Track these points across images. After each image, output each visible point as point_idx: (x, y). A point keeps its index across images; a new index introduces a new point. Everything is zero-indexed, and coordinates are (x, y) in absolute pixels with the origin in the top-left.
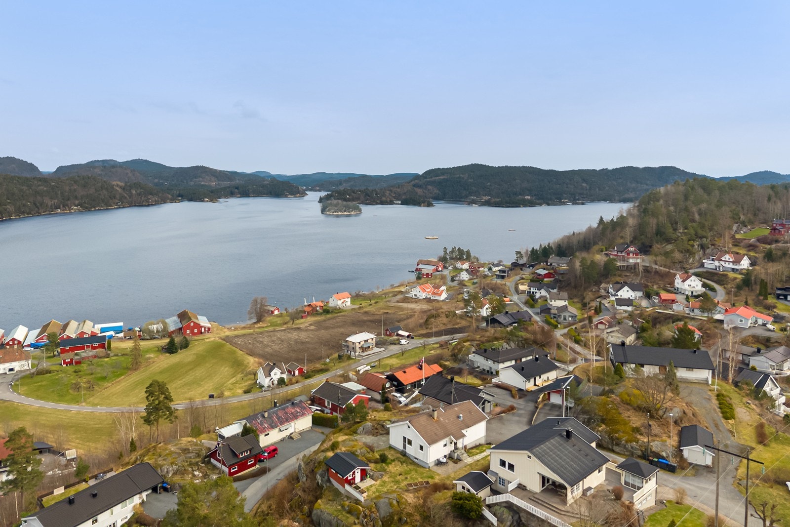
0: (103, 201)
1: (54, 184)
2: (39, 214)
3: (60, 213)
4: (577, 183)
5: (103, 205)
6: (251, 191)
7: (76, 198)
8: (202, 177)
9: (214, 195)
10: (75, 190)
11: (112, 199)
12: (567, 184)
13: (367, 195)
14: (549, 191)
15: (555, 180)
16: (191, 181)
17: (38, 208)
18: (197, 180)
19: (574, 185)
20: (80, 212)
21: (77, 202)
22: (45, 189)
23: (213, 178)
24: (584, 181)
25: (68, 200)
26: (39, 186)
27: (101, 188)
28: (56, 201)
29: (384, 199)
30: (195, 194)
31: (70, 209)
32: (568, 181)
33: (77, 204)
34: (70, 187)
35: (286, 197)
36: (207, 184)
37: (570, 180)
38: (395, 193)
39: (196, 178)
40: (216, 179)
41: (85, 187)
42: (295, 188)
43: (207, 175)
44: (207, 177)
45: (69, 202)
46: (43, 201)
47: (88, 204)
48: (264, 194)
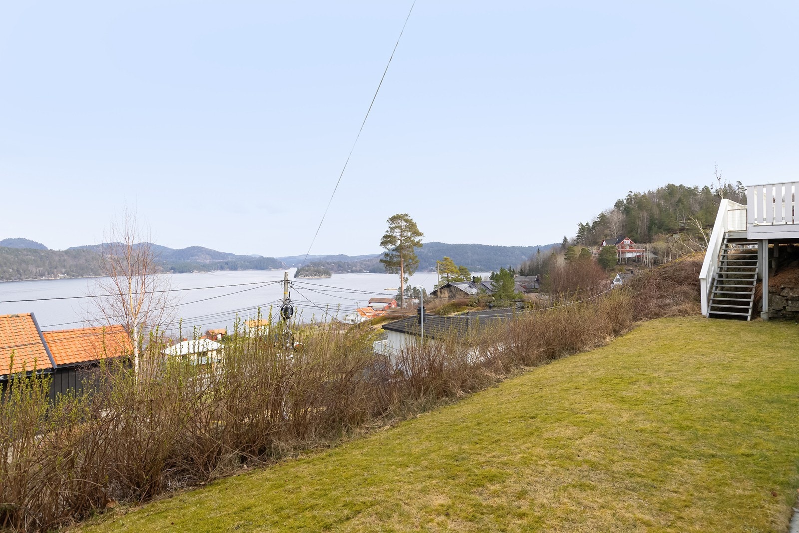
0: (92, 270)
1: (43, 254)
2: (21, 280)
3: (45, 280)
4: (517, 255)
5: (91, 274)
6: (239, 265)
7: (64, 267)
8: (198, 256)
9: (205, 268)
10: (64, 260)
11: (102, 269)
12: (510, 257)
13: (340, 266)
14: (495, 262)
15: (499, 253)
16: (188, 259)
17: (20, 275)
18: (194, 258)
19: (515, 257)
20: (65, 278)
21: (64, 270)
22: (33, 258)
23: (208, 257)
24: (523, 253)
25: (56, 268)
26: (27, 255)
27: (92, 259)
28: (42, 269)
29: (354, 268)
30: (186, 267)
31: (56, 276)
32: (510, 254)
33: (64, 272)
34: (60, 257)
35: (270, 269)
36: (202, 261)
37: (512, 253)
38: (365, 265)
39: (192, 256)
40: (210, 257)
41: (75, 257)
42: (279, 263)
43: (203, 254)
44: (202, 255)
45: (55, 270)
46: (28, 268)
47: (75, 272)
48: (251, 268)
